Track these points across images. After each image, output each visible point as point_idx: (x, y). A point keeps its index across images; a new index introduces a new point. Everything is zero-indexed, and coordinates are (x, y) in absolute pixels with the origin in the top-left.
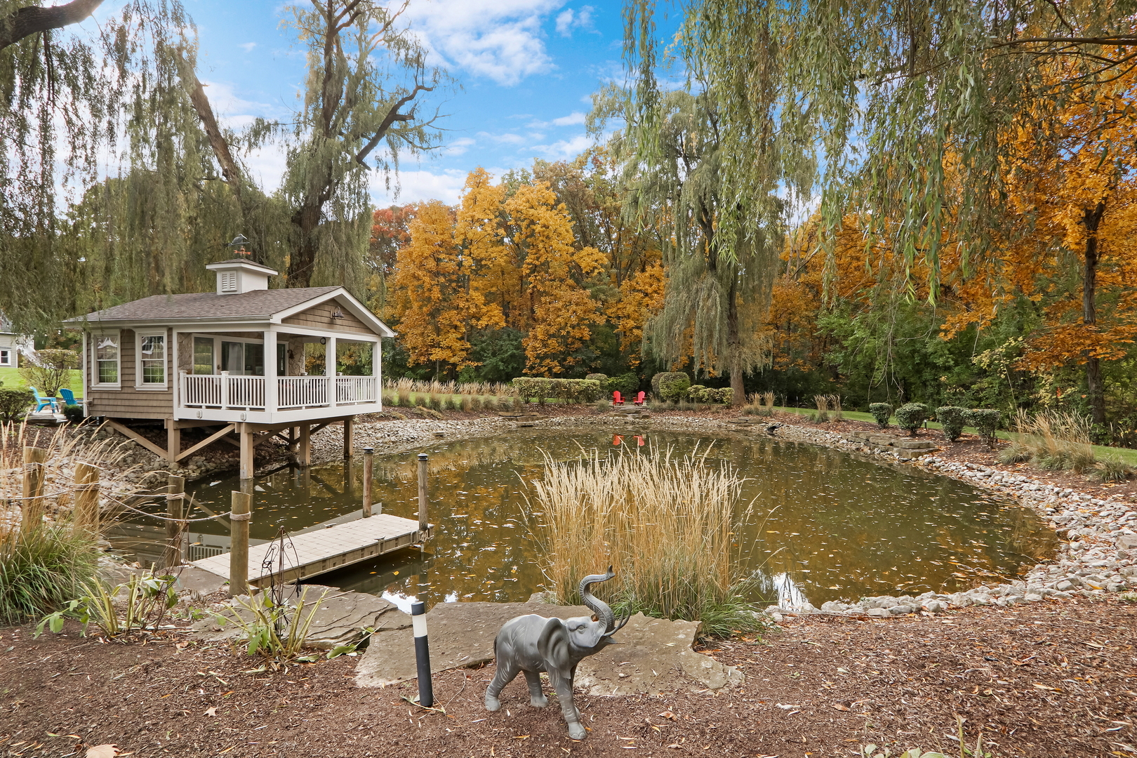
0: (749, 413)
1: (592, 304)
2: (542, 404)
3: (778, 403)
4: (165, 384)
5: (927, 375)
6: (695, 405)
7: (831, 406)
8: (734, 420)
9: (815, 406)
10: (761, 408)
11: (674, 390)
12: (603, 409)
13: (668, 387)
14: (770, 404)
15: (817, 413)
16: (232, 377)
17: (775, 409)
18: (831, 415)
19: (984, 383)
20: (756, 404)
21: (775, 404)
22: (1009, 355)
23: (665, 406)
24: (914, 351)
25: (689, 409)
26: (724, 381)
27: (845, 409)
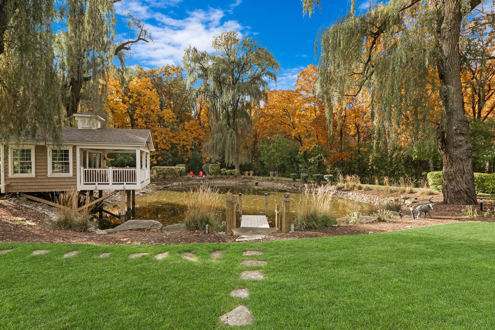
0: (244, 178)
1: (171, 134)
2: (164, 178)
3: (254, 175)
4: (71, 174)
5: (295, 165)
6: (224, 176)
7: (274, 175)
8: (241, 181)
9: (269, 176)
10: (248, 177)
11: (215, 171)
12: (189, 179)
13: (213, 169)
14: (251, 175)
15: (270, 178)
16: (114, 169)
17: (253, 177)
18: (275, 178)
19: (312, 167)
20: (247, 175)
21: (253, 175)
22: (318, 159)
23: (212, 177)
24: (292, 157)
25: (221, 178)
26: (233, 167)
27: (279, 176)
